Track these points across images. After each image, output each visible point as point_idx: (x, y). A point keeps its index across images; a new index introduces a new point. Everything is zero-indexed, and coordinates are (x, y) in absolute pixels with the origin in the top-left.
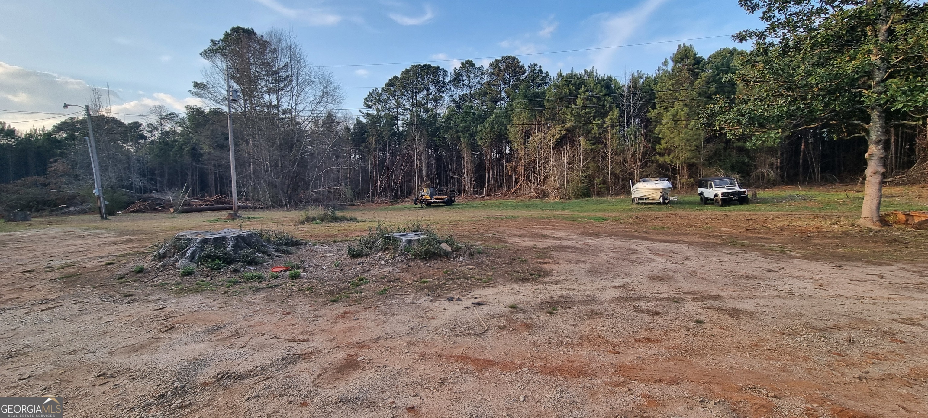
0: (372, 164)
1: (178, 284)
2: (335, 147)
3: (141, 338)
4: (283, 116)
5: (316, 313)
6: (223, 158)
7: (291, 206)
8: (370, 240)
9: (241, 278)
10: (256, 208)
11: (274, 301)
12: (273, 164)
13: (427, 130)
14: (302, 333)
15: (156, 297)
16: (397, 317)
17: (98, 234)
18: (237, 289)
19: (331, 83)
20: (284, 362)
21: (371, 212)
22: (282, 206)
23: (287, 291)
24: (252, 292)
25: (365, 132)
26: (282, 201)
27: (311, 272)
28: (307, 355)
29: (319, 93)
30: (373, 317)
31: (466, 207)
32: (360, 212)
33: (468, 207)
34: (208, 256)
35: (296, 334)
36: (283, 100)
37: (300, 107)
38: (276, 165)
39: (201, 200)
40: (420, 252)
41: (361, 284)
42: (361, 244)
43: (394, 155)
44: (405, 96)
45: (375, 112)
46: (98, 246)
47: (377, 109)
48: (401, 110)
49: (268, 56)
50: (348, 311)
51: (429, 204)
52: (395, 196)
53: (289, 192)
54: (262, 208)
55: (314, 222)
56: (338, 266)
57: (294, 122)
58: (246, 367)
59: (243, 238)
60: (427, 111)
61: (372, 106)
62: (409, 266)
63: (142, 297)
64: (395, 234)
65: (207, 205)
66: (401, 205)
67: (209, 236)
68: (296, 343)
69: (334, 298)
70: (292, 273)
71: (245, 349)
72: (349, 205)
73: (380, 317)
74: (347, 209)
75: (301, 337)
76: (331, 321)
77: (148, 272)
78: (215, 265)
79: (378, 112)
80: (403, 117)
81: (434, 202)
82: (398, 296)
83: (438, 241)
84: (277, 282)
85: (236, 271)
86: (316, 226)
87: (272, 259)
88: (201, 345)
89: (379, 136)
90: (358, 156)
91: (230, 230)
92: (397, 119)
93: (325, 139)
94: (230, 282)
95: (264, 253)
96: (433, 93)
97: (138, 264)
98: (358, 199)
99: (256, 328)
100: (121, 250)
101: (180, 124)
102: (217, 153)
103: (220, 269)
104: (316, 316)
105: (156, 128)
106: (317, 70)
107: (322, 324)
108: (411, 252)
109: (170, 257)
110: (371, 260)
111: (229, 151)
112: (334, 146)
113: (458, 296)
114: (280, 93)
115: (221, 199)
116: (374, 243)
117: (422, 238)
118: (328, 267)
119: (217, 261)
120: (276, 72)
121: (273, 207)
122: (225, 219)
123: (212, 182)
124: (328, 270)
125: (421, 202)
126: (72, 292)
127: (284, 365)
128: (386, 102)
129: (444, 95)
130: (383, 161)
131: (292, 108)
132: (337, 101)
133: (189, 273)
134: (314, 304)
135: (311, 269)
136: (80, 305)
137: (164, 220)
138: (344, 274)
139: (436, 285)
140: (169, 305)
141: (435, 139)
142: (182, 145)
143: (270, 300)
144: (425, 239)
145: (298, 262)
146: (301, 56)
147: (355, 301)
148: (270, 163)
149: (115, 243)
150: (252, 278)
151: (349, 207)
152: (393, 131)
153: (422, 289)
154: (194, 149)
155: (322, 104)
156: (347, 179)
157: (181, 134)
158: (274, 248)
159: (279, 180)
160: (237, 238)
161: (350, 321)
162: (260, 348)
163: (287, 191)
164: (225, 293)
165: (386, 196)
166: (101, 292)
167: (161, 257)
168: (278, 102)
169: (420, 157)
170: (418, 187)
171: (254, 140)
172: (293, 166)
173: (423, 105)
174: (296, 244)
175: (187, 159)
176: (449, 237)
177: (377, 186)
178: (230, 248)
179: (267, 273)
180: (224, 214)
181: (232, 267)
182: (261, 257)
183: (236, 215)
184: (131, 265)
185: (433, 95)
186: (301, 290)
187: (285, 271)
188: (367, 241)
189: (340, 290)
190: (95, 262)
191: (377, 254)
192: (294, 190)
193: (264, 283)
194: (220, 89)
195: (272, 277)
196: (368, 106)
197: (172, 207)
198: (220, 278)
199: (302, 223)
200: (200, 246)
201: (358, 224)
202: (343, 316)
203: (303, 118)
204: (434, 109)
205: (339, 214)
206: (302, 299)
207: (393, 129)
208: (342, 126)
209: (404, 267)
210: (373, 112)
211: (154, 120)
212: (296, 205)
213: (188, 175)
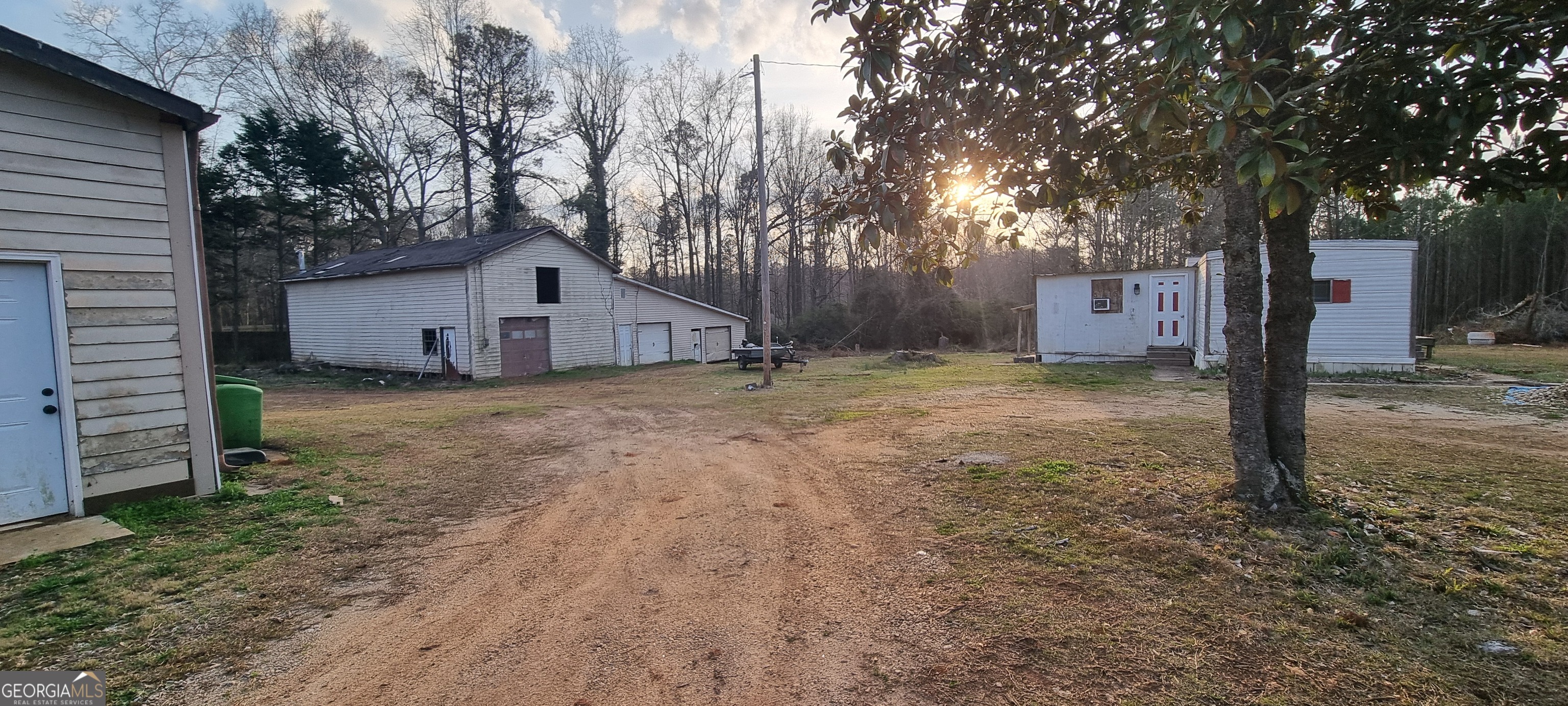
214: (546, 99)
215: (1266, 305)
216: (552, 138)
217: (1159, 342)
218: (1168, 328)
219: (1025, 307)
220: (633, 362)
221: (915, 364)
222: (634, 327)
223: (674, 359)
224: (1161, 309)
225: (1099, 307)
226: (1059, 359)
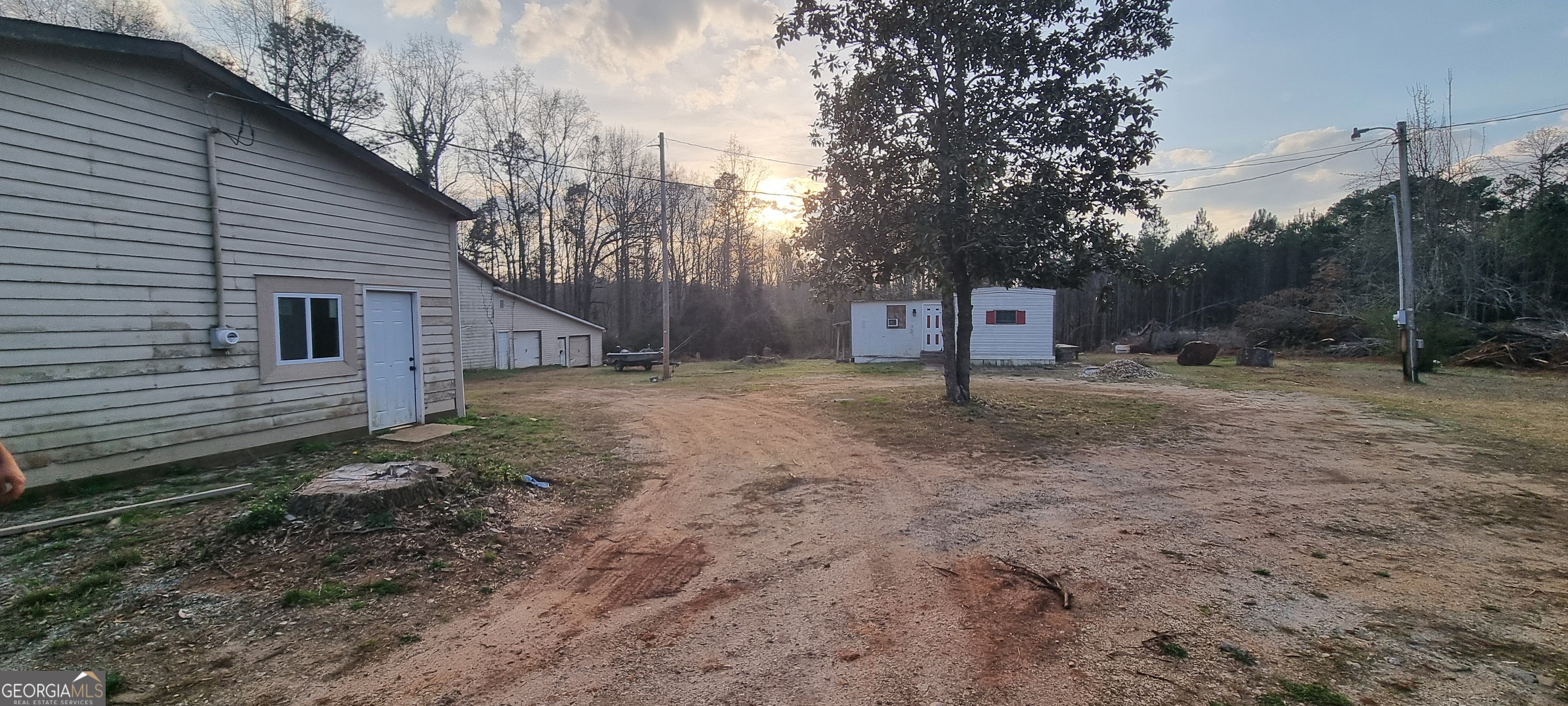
214: (374, 102)
215: (956, 325)
216: (385, 142)
217: (928, 348)
218: (933, 340)
219: (842, 323)
220: (509, 366)
221: (762, 366)
222: (510, 334)
223: (543, 364)
224: (929, 327)
225: (891, 324)
226: (866, 360)
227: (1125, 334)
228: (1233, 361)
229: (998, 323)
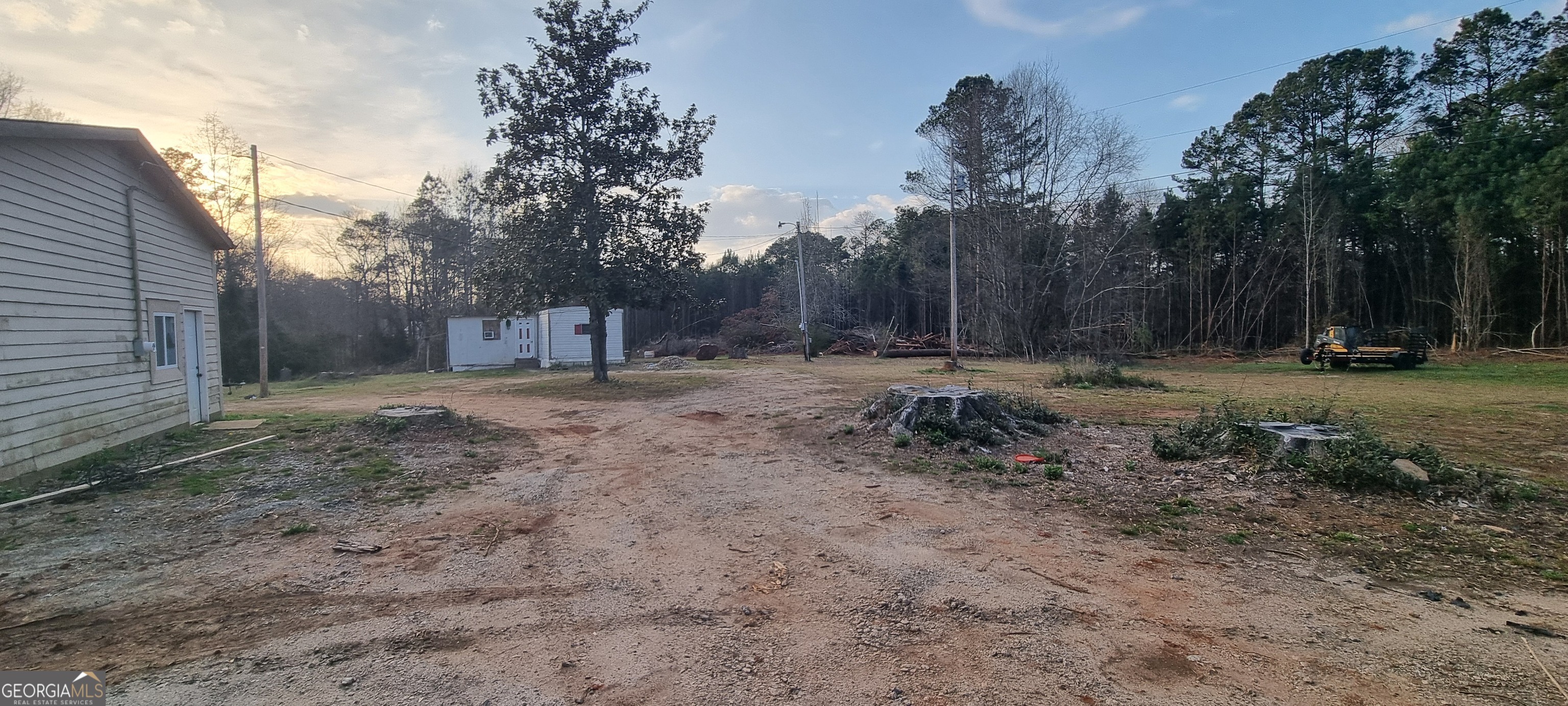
0: (1196, 279)
1: (892, 457)
2: (1120, 251)
3: (856, 521)
4: (1030, 205)
5: (1097, 547)
6: (940, 279)
7: (1037, 356)
8: (1200, 430)
9: (971, 463)
10: (982, 355)
11: (1022, 509)
12: (1010, 285)
13: (1343, 199)
14: (1074, 575)
15: (866, 470)
16: (1273, 600)
17: (804, 379)
18: (965, 479)
19: (1118, 135)
20: (1047, 614)
21: (1192, 374)
22: (1022, 354)
23: (1042, 498)
24: (987, 488)
25: (1184, 217)
26: (1022, 345)
27: (1082, 473)
28: (1085, 616)
29: (1094, 158)
30: (1217, 584)
31: (1462, 377)
32: (1168, 373)
33: (1473, 377)
34: (928, 424)
35: (1063, 574)
36: (1031, 179)
37: (1058, 187)
38: (1015, 286)
39: (908, 341)
40: (1332, 470)
41: (1184, 513)
42: (1181, 434)
43: (1251, 260)
44: (1285, 131)
45: (1208, 176)
46: (805, 393)
47: (1214, 171)
48: (1270, 163)
49: (1008, 114)
50: (1158, 557)
51: (1340, 364)
52: (1250, 344)
53: (1035, 331)
54: (991, 356)
55: (1079, 385)
56: (1132, 469)
57: (1046, 212)
58: (988, 603)
59: (973, 401)
60: (1345, 154)
61: (1200, 164)
62: (1299, 496)
63: (853, 467)
64: (1262, 424)
65: (915, 348)
66: (1263, 362)
67: (927, 395)
68: (1064, 590)
69: (1128, 528)
70: (1050, 469)
71: (984, 574)
72: (1144, 358)
73: (1233, 588)
74: (1140, 365)
75: (1072, 582)
76: (1126, 568)
77: (858, 435)
78: (936, 438)
79: (1215, 176)
80: (1277, 177)
81: (1358, 360)
82: (1273, 555)
83: (1385, 452)
84: (1025, 479)
85: (963, 451)
86: (1082, 391)
87: (1016, 440)
88: (925, 550)
89: (1214, 222)
90: (1164, 265)
91: (954, 388)
92: (1261, 184)
93: (1102, 238)
94: (956, 466)
95: (1002, 428)
96: (1364, 113)
97: (847, 423)
98: (1162, 346)
99: (997, 547)
100: (827, 402)
101: (886, 234)
102: (933, 273)
103: (942, 444)
104: (1096, 552)
105: (860, 243)
106: (1093, 117)
107: (1108, 568)
108: (1305, 466)
109: (882, 418)
110: (1204, 470)
111: (948, 267)
112: (1119, 248)
113: (1459, 594)
114: (1027, 168)
115: (933, 339)
116: (1210, 435)
117: (1338, 441)
118: (1113, 469)
119: (939, 433)
120: (1021, 135)
121: (1008, 355)
122: (941, 370)
123: (922, 313)
124: (1112, 474)
125: (1319, 359)
126: (788, 446)
127: (1047, 619)
128: (1233, 151)
129: (1398, 111)
130: (1222, 272)
131: (1045, 190)
132: (1127, 166)
133: (903, 444)
134: (1091, 530)
135: (1082, 467)
136: (796, 463)
137: (867, 367)
138: (1146, 487)
139: (1383, 553)
140: (882, 485)
141: (1368, 215)
142: (889, 262)
143: (1015, 507)
144: (1346, 442)
145: (1056, 452)
146: (1063, 99)
147: (1172, 542)
148: (1006, 284)
149: (820, 392)
150: (986, 466)
151: (1143, 361)
152: (1250, 209)
153: (1340, 554)
154: (903, 267)
155: (1098, 176)
156: (1141, 308)
157: (888, 248)
158: (1017, 423)
159: (1018, 312)
160: (965, 400)
161: (1164, 577)
162: (1006, 580)
163: (1031, 330)
164: (950, 481)
165: (1227, 343)
166: (813, 452)
167: (872, 417)
168: (1023, 184)
169: (1320, 258)
170: (1311, 325)
171: (983, 247)
172: (1042, 287)
173: (1334, 143)
174: (1052, 420)
175: (894, 283)
176: (1422, 446)
177: (1205, 323)
178: (954, 415)
179: (1009, 462)
180: (939, 363)
181: (957, 444)
182: (997, 434)
183: (955, 364)
184: (841, 422)
185: (1365, 116)
186: (1067, 500)
187: (1037, 462)
188: (1193, 430)
189: (1140, 515)
190: (805, 413)
191: (1216, 458)
192: (1043, 327)
193: (1004, 476)
194: (939, 176)
195: (1017, 469)
196: (1191, 166)
197: (875, 349)
198: (944, 457)
199: (1059, 384)
200: (917, 407)
201: (1166, 395)
202: (1151, 565)
203: (1064, 206)
204: (1365, 148)
205: (1126, 373)
206: (1068, 515)
207: (1250, 205)
208: (1135, 210)
209: (1287, 495)
210: (1203, 175)
211: (858, 232)
212: (1046, 353)
213: (893, 305)
217: (521, 356)
218: (525, 348)
224: (521, 338)
225: (487, 337)
227: (647, 343)
228: (726, 357)
229: (584, 333)
